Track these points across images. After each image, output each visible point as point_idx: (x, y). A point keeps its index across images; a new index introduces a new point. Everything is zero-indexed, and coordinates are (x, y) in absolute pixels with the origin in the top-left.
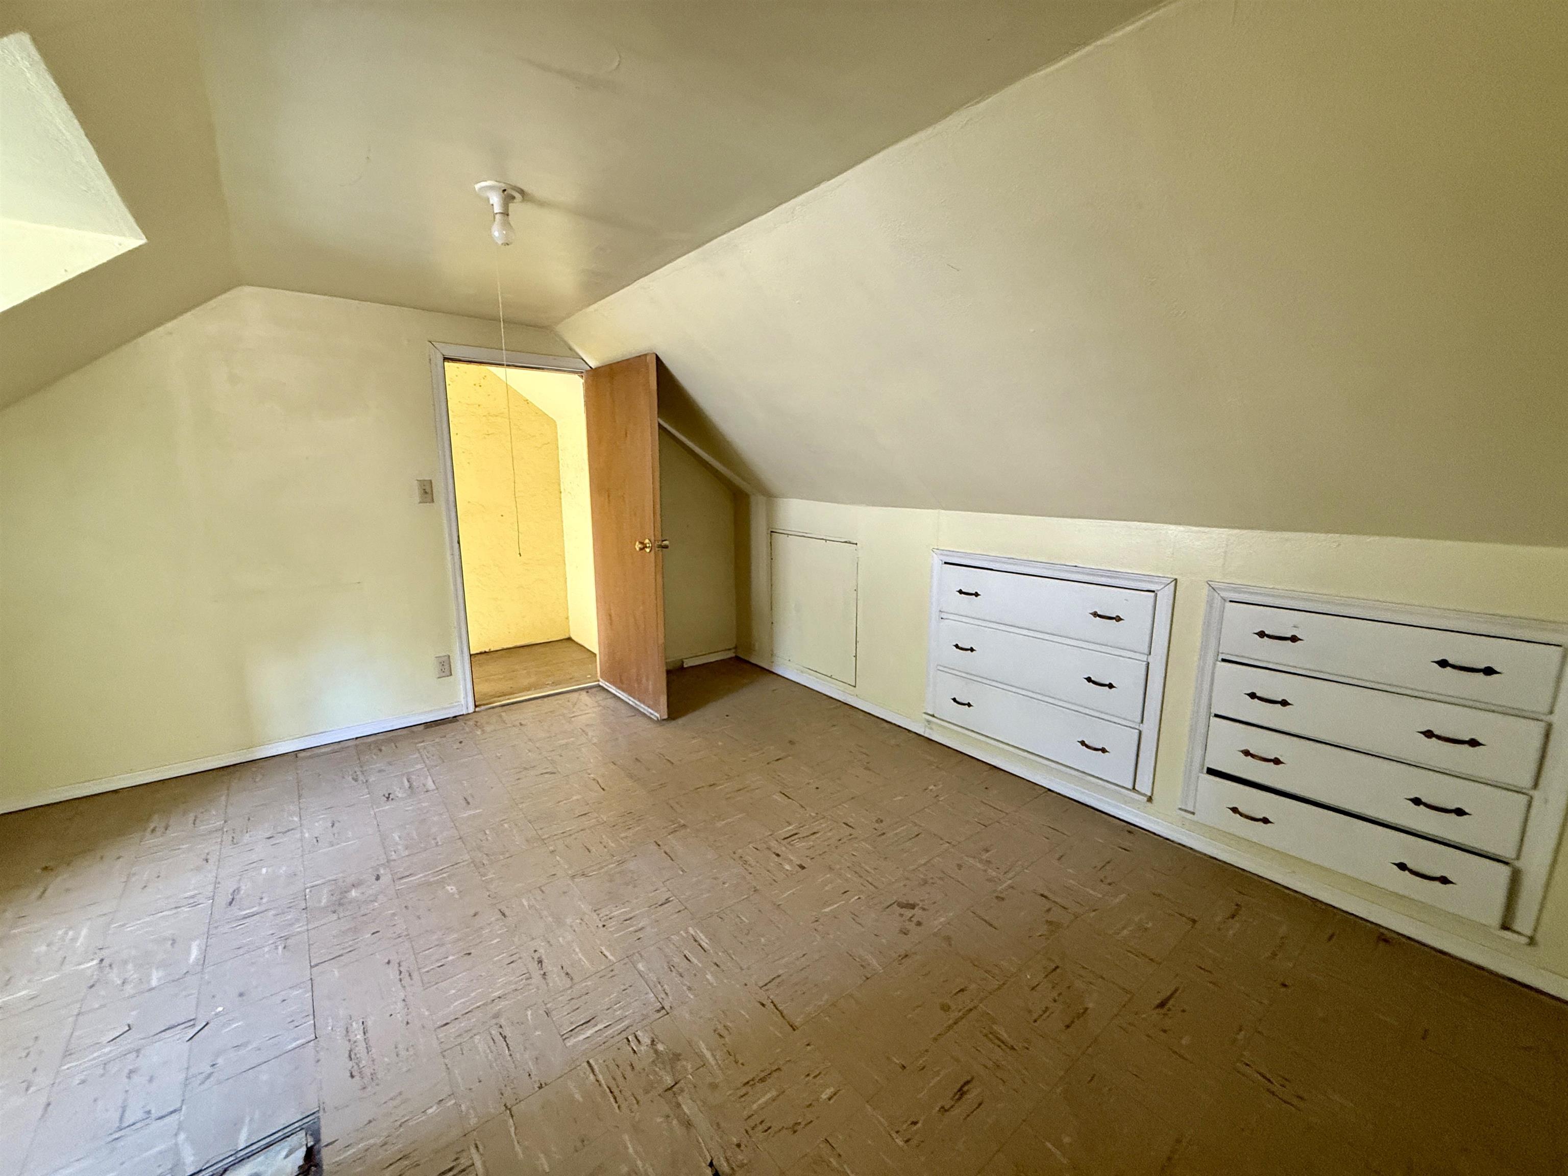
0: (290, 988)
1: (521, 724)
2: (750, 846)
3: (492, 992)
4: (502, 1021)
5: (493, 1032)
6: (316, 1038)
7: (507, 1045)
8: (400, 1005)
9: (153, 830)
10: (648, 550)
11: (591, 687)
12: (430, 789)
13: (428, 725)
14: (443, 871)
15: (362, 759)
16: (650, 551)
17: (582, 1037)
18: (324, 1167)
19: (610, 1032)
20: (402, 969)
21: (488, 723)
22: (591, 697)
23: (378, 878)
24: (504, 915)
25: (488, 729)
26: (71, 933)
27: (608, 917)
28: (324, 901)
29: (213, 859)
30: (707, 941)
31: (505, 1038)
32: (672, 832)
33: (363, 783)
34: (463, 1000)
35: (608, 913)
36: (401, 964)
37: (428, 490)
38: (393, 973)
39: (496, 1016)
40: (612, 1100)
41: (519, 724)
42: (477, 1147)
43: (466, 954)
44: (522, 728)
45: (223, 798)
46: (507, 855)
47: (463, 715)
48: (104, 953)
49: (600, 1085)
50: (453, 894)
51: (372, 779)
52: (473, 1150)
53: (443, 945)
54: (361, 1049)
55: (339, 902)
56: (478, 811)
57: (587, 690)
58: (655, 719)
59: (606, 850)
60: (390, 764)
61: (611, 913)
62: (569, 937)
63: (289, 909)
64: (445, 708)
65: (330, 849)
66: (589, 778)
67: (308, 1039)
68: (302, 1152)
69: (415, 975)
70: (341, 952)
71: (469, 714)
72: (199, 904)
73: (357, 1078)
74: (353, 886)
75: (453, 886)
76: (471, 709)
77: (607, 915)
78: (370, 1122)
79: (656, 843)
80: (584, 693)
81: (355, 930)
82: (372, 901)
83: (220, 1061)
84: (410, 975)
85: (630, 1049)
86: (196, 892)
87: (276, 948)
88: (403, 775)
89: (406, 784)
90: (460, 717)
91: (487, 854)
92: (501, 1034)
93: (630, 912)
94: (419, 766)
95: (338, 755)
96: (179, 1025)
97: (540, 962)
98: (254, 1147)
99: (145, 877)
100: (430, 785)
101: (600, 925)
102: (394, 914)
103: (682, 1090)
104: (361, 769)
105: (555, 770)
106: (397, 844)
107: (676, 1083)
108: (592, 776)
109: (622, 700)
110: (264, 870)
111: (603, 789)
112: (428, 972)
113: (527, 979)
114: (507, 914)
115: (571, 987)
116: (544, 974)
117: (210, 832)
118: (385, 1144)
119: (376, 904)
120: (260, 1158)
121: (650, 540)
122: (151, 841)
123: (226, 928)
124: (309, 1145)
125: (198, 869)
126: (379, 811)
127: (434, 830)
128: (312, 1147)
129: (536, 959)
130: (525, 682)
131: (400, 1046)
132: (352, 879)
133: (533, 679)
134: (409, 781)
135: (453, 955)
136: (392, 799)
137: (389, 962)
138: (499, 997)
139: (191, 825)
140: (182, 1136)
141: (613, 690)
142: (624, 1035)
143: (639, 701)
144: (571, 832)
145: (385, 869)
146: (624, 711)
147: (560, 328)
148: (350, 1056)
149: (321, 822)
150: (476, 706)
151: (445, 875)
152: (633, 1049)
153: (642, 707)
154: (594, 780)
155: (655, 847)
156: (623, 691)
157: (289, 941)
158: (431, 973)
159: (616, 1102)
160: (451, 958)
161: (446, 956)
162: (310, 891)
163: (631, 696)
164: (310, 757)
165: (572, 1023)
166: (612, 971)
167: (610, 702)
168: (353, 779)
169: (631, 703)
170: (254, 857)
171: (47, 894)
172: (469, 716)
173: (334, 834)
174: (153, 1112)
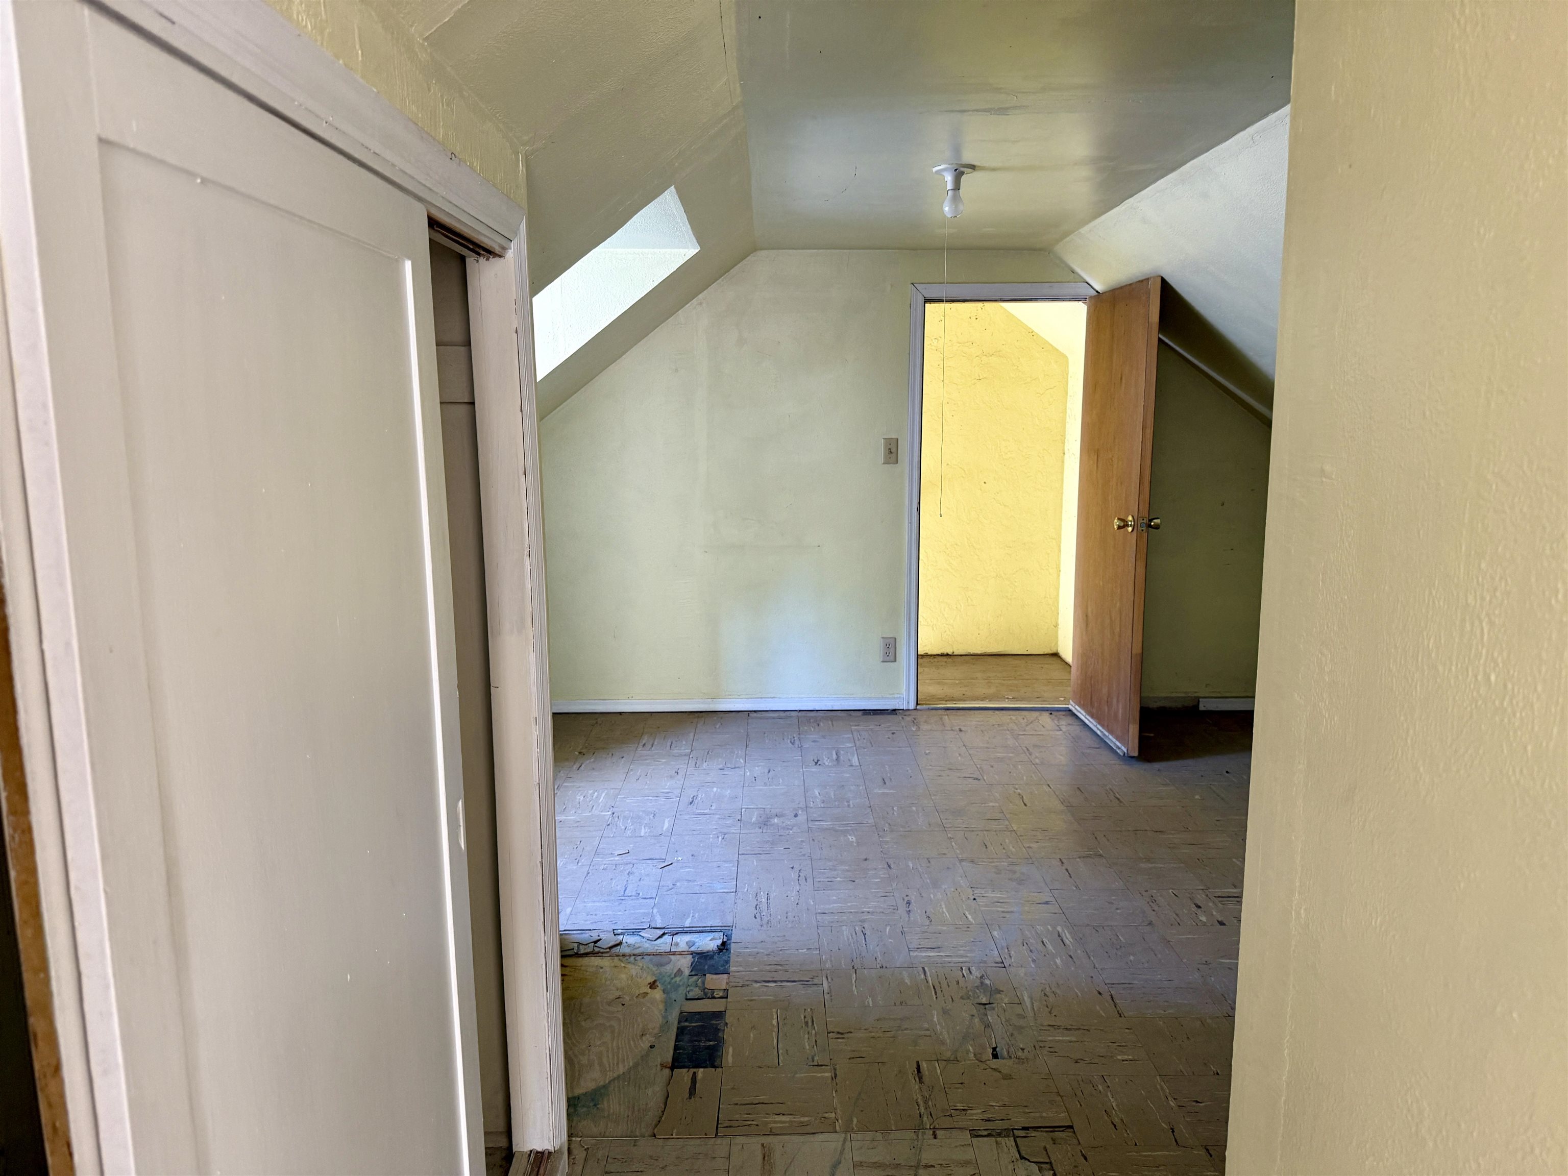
0: (723, 861)
1: (960, 730)
2: (1170, 891)
3: (864, 908)
4: (866, 926)
5: (857, 928)
6: (736, 892)
7: (865, 939)
8: (795, 892)
9: (644, 745)
10: (1130, 529)
11: (1058, 710)
12: (854, 764)
13: (866, 712)
14: (849, 825)
15: (801, 728)
16: (1132, 531)
17: (924, 954)
18: (732, 951)
19: (949, 959)
20: (800, 874)
21: (926, 722)
22: (1053, 720)
23: (796, 816)
24: (889, 866)
25: (925, 727)
26: (596, 794)
27: (982, 895)
28: (754, 819)
29: (681, 773)
30: (1071, 940)
31: (865, 935)
32: (1084, 857)
33: (799, 747)
34: (841, 905)
35: (983, 892)
36: (801, 871)
37: (893, 450)
38: (794, 875)
39: (863, 921)
40: (933, 993)
41: (958, 730)
42: (827, 977)
43: (851, 881)
44: (962, 734)
45: (692, 735)
46: (908, 829)
47: (903, 710)
48: (614, 810)
49: (927, 982)
50: (853, 842)
51: (806, 746)
52: (824, 979)
53: (835, 870)
54: (764, 906)
55: (765, 823)
56: (891, 791)
57: (1051, 711)
58: (1122, 754)
59: (1004, 851)
60: (824, 737)
61: (985, 893)
62: (939, 896)
63: (729, 818)
64: (886, 698)
65: (764, 787)
66: (1015, 792)
67: (732, 890)
68: (719, 942)
69: (810, 880)
70: (761, 852)
71: (909, 710)
72: (670, 798)
73: (759, 918)
74: (777, 815)
75: (855, 837)
76: (912, 706)
77: (982, 894)
78: (762, 942)
79: (1060, 860)
80: (1046, 715)
81: (773, 843)
82: (789, 829)
83: (678, 884)
84: (806, 879)
85: (961, 974)
86: (670, 791)
87: (718, 837)
88: (834, 748)
89: (835, 756)
90: (901, 711)
91: (889, 824)
92: (862, 931)
93: (1005, 898)
94: (849, 745)
95: (781, 721)
96: (656, 859)
97: (909, 903)
98: (694, 929)
99: (638, 774)
100: (855, 761)
101: (972, 898)
102: (802, 841)
103: (994, 1009)
104: (799, 736)
105: (980, 777)
106: (816, 797)
107: (990, 1004)
108: (1019, 791)
109: (1090, 728)
110: (715, 789)
111: (1025, 805)
112: (819, 881)
113: (894, 909)
114: (892, 867)
115: (928, 926)
116: (909, 911)
117: (681, 755)
118: (769, 955)
119: (791, 832)
120: (696, 935)
121: (1133, 517)
122: (641, 751)
123: (687, 817)
124: (724, 940)
125: (671, 777)
126: (807, 771)
127: (850, 795)
128: (725, 942)
129: (906, 900)
130: (981, 690)
131: (789, 914)
132: (774, 812)
133: (992, 690)
134: (837, 754)
135: (841, 878)
136: (820, 765)
137: (793, 868)
138: (868, 912)
139: (668, 748)
140: (655, 911)
141: (1082, 714)
142: (961, 965)
143: (1108, 731)
144: (974, 829)
145: (802, 811)
146: (1089, 740)
147: (1058, 248)
148: (756, 908)
149: (760, 767)
150: (917, 704)
151: (849, 828)
152: (963, 974)
153: (1109, 739)
154: (1019, 794)
155: (1059, 864)
156: (1092, 717)
157: (726, 836)
158: (822, 883)
159: (936, 995)
160: (838, 879)
161: (836, 877)
162: (745, 811)
163: (1099, 723)
164: (760, 718)
165: (920, 945)
166: (968, 927)
167: (1076, 729)
168: (791, 742)
169: (1099, 733)
170: (709, 779)
171: (582, 768)
172: (908, 712)
173: (769, 779)
174: (641, 894)
